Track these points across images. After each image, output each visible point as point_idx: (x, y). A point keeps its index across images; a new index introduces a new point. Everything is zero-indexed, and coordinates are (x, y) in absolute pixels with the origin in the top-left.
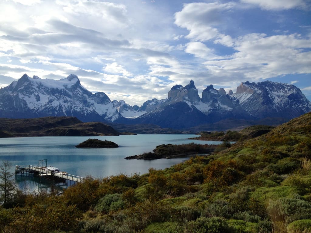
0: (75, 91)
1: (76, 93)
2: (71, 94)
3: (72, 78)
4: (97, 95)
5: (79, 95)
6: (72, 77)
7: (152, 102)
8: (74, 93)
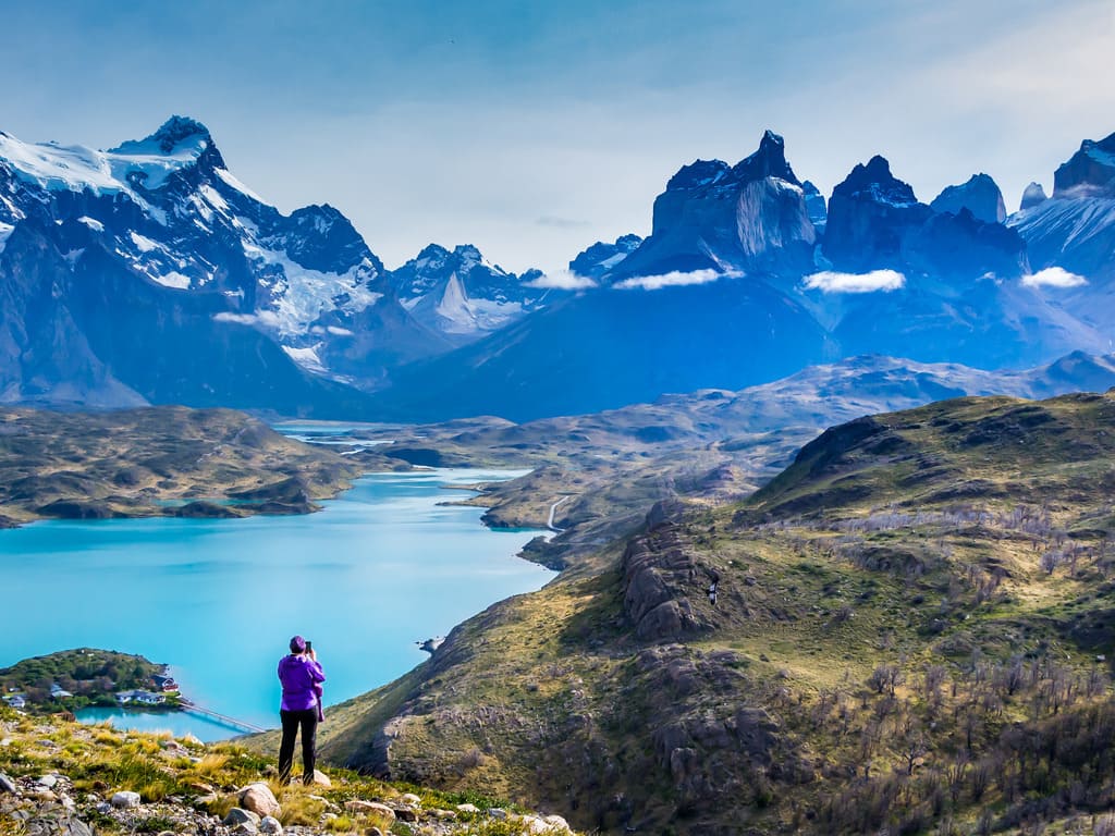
0: (179, 203)
1: (185, 212)
2: (160, 215)
3: (181, 137)
4: (301, 220)
5: (199, 223)
6: (179, 132)
7: (615, 253)
8: (177, 213)
